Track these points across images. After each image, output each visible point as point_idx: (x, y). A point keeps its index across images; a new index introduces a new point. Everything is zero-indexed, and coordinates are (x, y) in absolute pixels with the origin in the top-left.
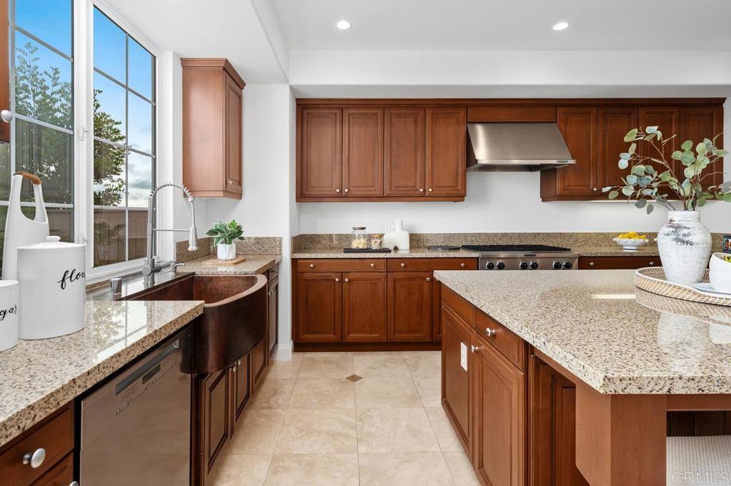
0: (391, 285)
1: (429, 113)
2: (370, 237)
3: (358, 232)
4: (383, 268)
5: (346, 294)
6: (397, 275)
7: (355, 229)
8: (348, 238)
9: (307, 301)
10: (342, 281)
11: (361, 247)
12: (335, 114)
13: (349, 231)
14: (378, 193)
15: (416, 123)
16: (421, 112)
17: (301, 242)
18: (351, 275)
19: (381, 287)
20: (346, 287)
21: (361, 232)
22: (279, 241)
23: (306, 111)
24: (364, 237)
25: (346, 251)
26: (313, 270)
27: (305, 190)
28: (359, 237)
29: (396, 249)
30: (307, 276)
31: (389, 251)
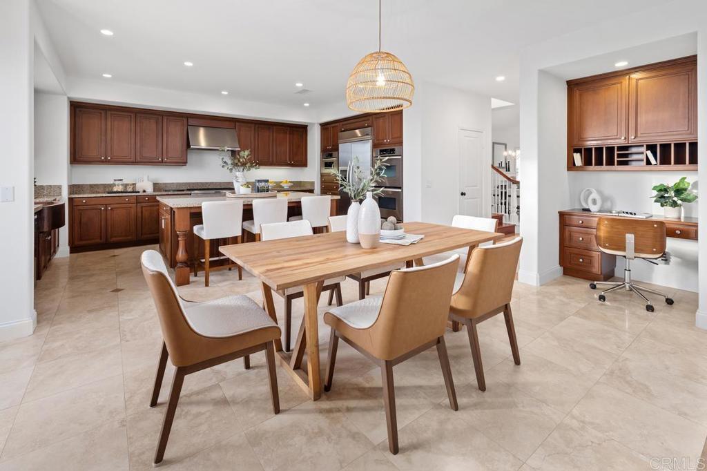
0: (139, 210)
1: (165, 118)
2: (126, 185)
3: (117, 183)
4: (134, 201)
5: (109, 217)
6: (144, 204)
7: (115, 180)
8: (110, 186)
9: (80, 223)
10: (106, 209)
11: (119, 190)
12: (101, 113)
13: (111, 182)
14: (133, 159)
15: (157, 123)
16: (160, 118)
17: (74, 188)
18: (112, 206)
19: (133, 211)
20: (109, 213)
21: (120, 182)
22: (60, 187)
23: (78, 109)
24: (122, 185)
25: (109, 193)
26: (85, 204)
27: (77, 157)
28: (118, 185)
29: (144, 191)
30: (81, 208)
31: (139, 192)
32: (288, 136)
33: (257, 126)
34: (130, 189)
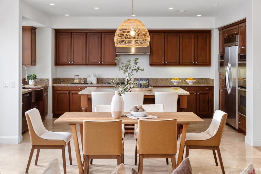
1: (103, 35)
3: (76, 77)
5: (71, 98)
9: (57, 100)
10: (69, 94)
11: (77, 82)
12: (69, 35)
13: (73, 77)
14: (85, 63)
15: (98, 38)
16: (100, 34)
18: (72, 92)
21: (78, 77)
22: (48, 80)
23: (58, 33)
24: (79, 79)
25: (72, 84)
26: (60, 90)
27: (58, 62)
28: (77, 79)
29: (92, 83)
30: (58, 92)
31: (88, 84)
32: (193, 41)
33: (166, 34)
34: (82, 82)
